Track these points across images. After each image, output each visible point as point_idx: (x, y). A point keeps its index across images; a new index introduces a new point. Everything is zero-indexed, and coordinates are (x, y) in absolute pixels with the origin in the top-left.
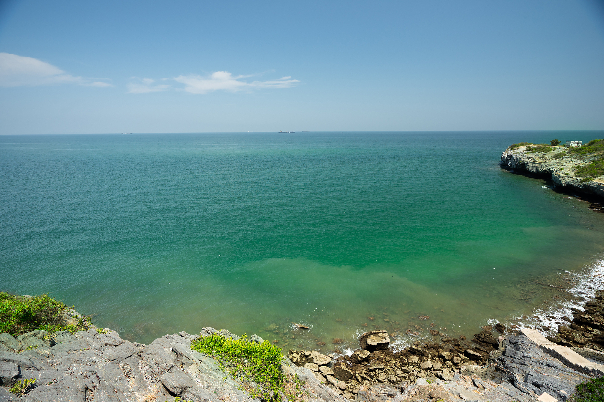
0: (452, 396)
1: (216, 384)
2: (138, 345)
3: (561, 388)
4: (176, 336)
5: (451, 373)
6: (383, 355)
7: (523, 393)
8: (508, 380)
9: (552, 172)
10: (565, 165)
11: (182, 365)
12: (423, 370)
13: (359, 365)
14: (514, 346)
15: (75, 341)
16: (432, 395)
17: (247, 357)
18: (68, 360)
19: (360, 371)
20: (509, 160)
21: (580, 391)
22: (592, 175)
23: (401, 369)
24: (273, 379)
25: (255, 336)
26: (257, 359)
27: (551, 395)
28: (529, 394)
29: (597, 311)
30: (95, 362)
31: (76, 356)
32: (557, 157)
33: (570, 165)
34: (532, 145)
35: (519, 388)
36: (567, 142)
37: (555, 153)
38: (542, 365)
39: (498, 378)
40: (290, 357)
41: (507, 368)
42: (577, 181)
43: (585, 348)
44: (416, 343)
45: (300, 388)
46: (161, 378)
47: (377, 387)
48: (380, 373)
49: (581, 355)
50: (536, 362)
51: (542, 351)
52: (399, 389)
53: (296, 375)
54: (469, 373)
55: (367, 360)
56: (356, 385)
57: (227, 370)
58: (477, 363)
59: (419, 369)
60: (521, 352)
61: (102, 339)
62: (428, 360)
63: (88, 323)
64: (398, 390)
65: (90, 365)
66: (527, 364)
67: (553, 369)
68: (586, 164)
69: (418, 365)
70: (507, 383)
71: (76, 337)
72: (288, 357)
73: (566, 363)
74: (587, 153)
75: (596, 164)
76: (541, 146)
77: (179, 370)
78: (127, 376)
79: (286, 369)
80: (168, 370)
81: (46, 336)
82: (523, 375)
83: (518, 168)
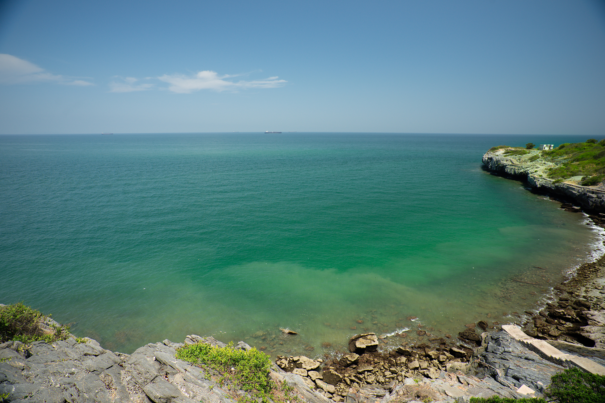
0: (439, 394)
1: (202, 393)
2: (119, 355)
3: (538, 380)
4: (159, 345)
5: (438, 371)
6: (372, 357)
7: (504, 387)
8: (490, 375)
9: (528, 174)
10: (539, 168)
11: (166, 374)
12: (411, 369)
13: (348, 368)
14: (496, 342)
15: (52, 352)
16: (419, 394)
17: (234, 365)
18: (44, 372)
19: (349, 374)
20: (489, 162)
21: (556, 382)
22: (563, 177)
23: (390, 370)
24: (261, 387)
25: (241, 344)
26: (244, 367)
27: (529, 387)
28: (509, 387)
29: (569, 305)
30: (74, 373)
31: (53, 367)
32: (532, 159)
33: (543, 168)
34: (510, 148)
35: (500, 382)
36: (540, 145)
37: (530, 155)
38: (521, 359)
39: (481, 373)
40: (279, 363)
41: (489, 363)
42: (549, 182)
43: (559, 341)
44: (404, 344)
45: (289, 394)
46: (144, 389)
47: (366, 389)
48: (369, 375)
49: (556, 347)
50: (516, 356)
51: (520, 345)
52: (388, 389)
53: (285, 381)
54: (454, 370)
55: (356, 362)
56: (345, 388)
57: (213, 379)
58: (462, 360)
59: (406, 369)
60: (502, 347)
61: (81, 349)
62: (416, 360)
63: (66, 332)
64: (387, 391)
65: (69, 377)
66: (508, 358)
67: (530, 362)
68: (557, 166)
69: (405, 366)
70: (490, 378)
71: (54, 348)
72: (276, 364)
73: (543, 356)
74: (558, 156)
75: (566, 167)
76: (518, 149)
77: (163, 380)
78: (109, 387)
79: (274, 376)
80: (152, 380)
81: (21, 347)
82: (503, 369)
83: (497, 170)
